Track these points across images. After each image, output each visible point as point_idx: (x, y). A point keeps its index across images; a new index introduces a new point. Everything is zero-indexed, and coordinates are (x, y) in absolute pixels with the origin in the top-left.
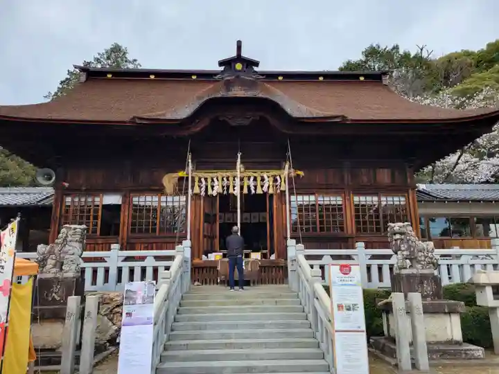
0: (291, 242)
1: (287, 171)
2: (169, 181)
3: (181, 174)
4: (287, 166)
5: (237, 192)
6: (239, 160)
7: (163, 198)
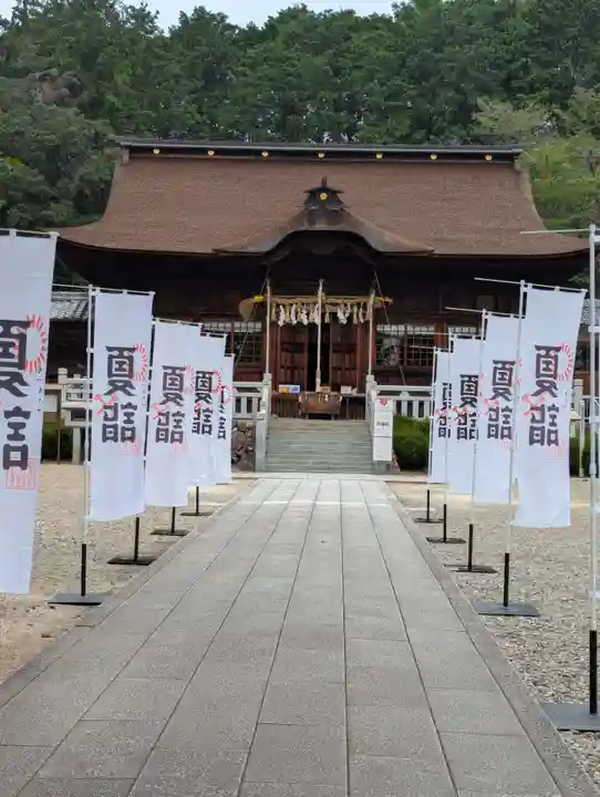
0: (370, 378)
1: (372, 300)
2: (245, 307)
3: (258, 298)
4: (373, 296)
5: (318, 321)
6: (321, 288)
7: (237, 324)
